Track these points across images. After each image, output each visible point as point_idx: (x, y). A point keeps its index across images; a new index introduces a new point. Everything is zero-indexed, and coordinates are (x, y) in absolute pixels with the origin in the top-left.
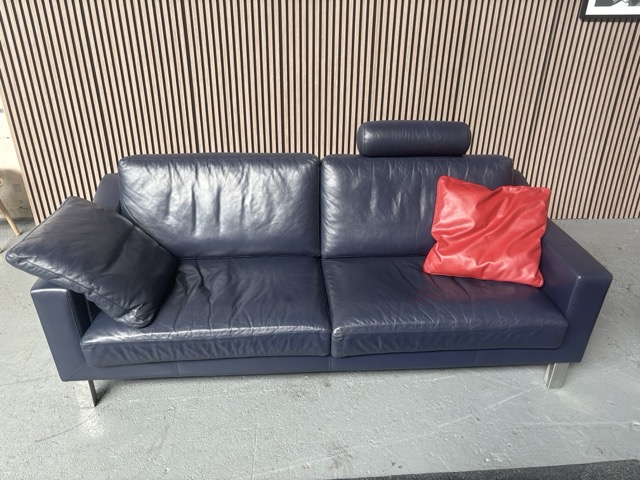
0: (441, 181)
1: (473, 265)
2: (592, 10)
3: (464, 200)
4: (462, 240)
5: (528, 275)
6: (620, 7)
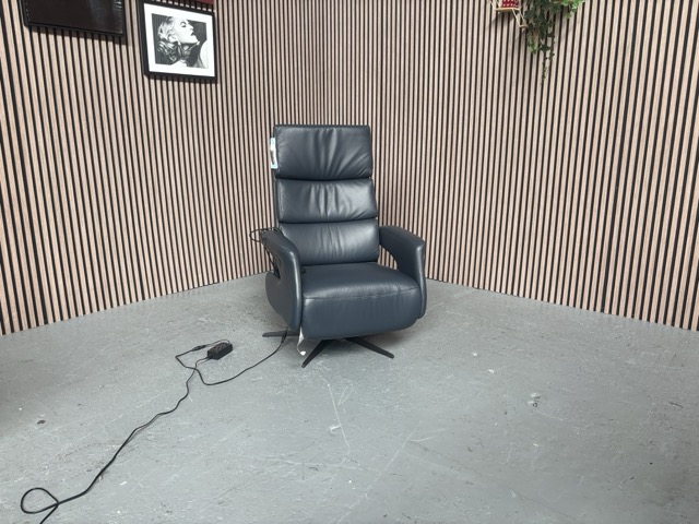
2: (154, 67)
6: (180, 68)
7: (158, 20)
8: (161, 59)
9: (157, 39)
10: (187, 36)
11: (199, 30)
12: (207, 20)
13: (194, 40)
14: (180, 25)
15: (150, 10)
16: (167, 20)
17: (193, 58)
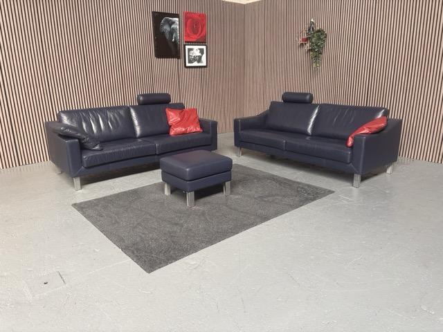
0: (167, 110)
1: (184, 129)
2: (188, 65)
3: (175, 114)
4: (178, 124)
5: (198, 129)
6: (195, 64)
7: (190, 50)
8: (190, 62)
9: (189, 56)
10: (198, 53)
11: (202, 51)
12: (204, 47)
13: (200, 54)
14: (196, 50)
15: (187, 47)
16: (192, 49)
17: (199, 60)
